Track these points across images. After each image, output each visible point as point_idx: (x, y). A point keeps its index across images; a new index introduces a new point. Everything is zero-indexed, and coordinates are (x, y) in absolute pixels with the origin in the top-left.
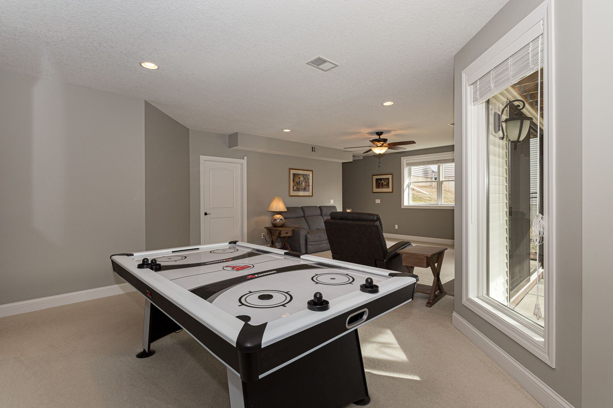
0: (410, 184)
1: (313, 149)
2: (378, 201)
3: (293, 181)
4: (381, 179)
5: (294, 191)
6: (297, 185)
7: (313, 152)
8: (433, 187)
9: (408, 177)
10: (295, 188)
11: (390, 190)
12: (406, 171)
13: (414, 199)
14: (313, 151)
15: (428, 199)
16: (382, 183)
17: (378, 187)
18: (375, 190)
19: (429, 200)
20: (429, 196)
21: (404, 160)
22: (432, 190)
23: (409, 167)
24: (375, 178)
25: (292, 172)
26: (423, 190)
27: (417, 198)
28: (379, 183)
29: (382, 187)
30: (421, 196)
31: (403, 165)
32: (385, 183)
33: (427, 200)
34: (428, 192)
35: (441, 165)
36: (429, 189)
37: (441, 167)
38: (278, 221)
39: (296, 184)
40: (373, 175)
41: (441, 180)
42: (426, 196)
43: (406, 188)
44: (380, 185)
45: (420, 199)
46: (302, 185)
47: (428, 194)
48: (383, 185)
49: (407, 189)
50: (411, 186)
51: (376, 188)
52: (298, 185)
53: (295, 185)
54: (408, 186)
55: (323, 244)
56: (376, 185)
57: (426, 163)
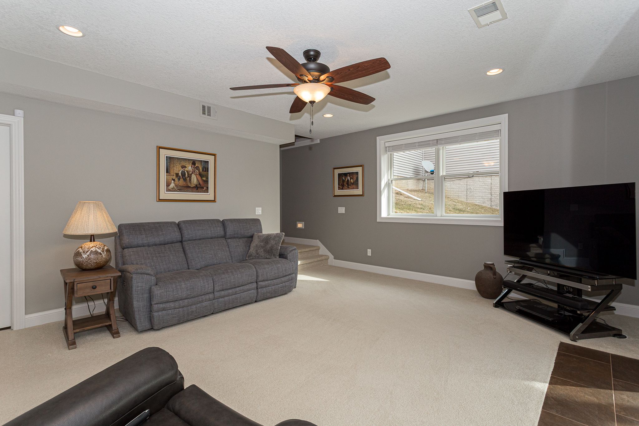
0: (390, 182)
1: (206, 110)
2: (342, 210)
3: (167, 172)
4: (346, 175)
5: (168, 190)
6: (176, 180)
7: (206, 116)
8: (426, 191)
9: (388, 170)
10: (172, 185)
11: (359, 191)
12: (383, 161)
13: (399, 205)
14: (204, 113)
15: (419, 206)
16: (348, 180)
17: (341, 187)
18: (338, 192)
19: (421, 208)
20: (421, 202)
21: (381, 141)
22: (425, 195)
23: (389, 153)
24: (337, 172)
25: (164, 153)
26: (414, 195)
27: (405, 206)
28: (343, 181)
29: (348, 188)
30: (410, 203)
31: (380, 152)
32: (352, 180)
33: (418, 208)
34: (420, 197)
35: (441, 147)
36: (420, 194)
37: (441, 152)
38: (85, 256)
39: (174, 177)
40: (334, 169)
41: (441, 174)
42: (417, 202)
43: (384, 188)
44: (345, 183)
45: (409, 207)
46: (190, 180)
47: (420, 200)
48: (350, 183)
49: (386, 191)
50: (394, 187)
51: (339, 188)
52: (179, 179)
53: (174, 180)
54: (388, 185)
55: (202, 301)
56: (339, 184)
57: (417, 144)
